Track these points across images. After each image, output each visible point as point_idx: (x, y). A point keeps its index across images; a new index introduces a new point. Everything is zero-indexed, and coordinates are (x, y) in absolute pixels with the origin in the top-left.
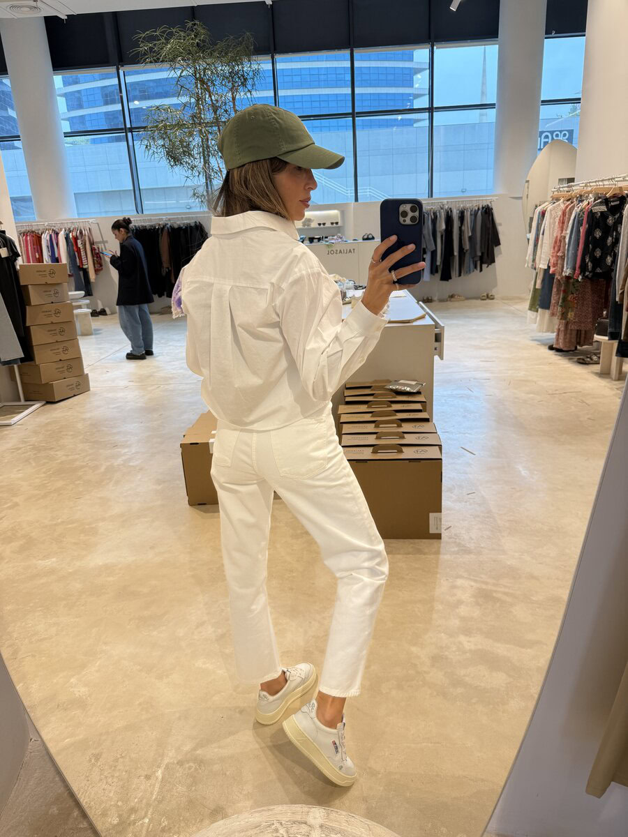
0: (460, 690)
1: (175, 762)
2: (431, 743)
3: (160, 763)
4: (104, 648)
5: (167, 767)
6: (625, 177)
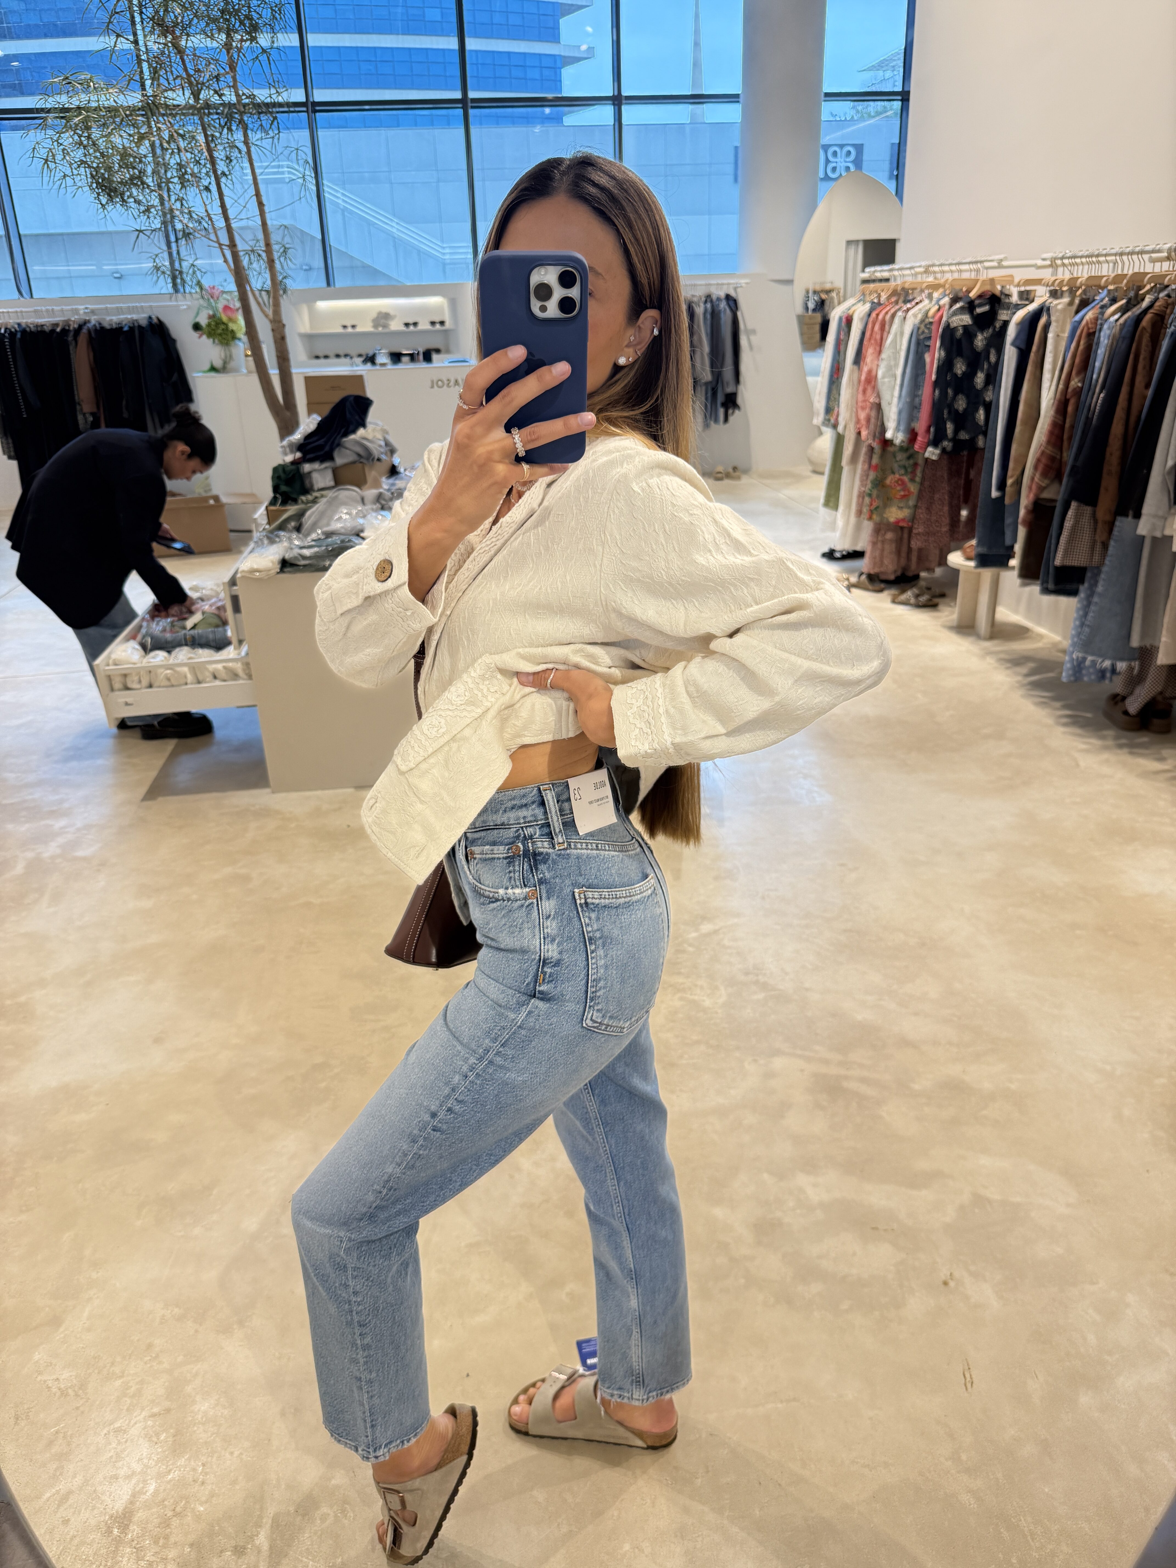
0: (816, 1288)
1: (292, 1509)
2: (782, 1402)
3: (260, 1517)
4: (94, 1275)
5: (276, 1524)
6: (1001, 260)
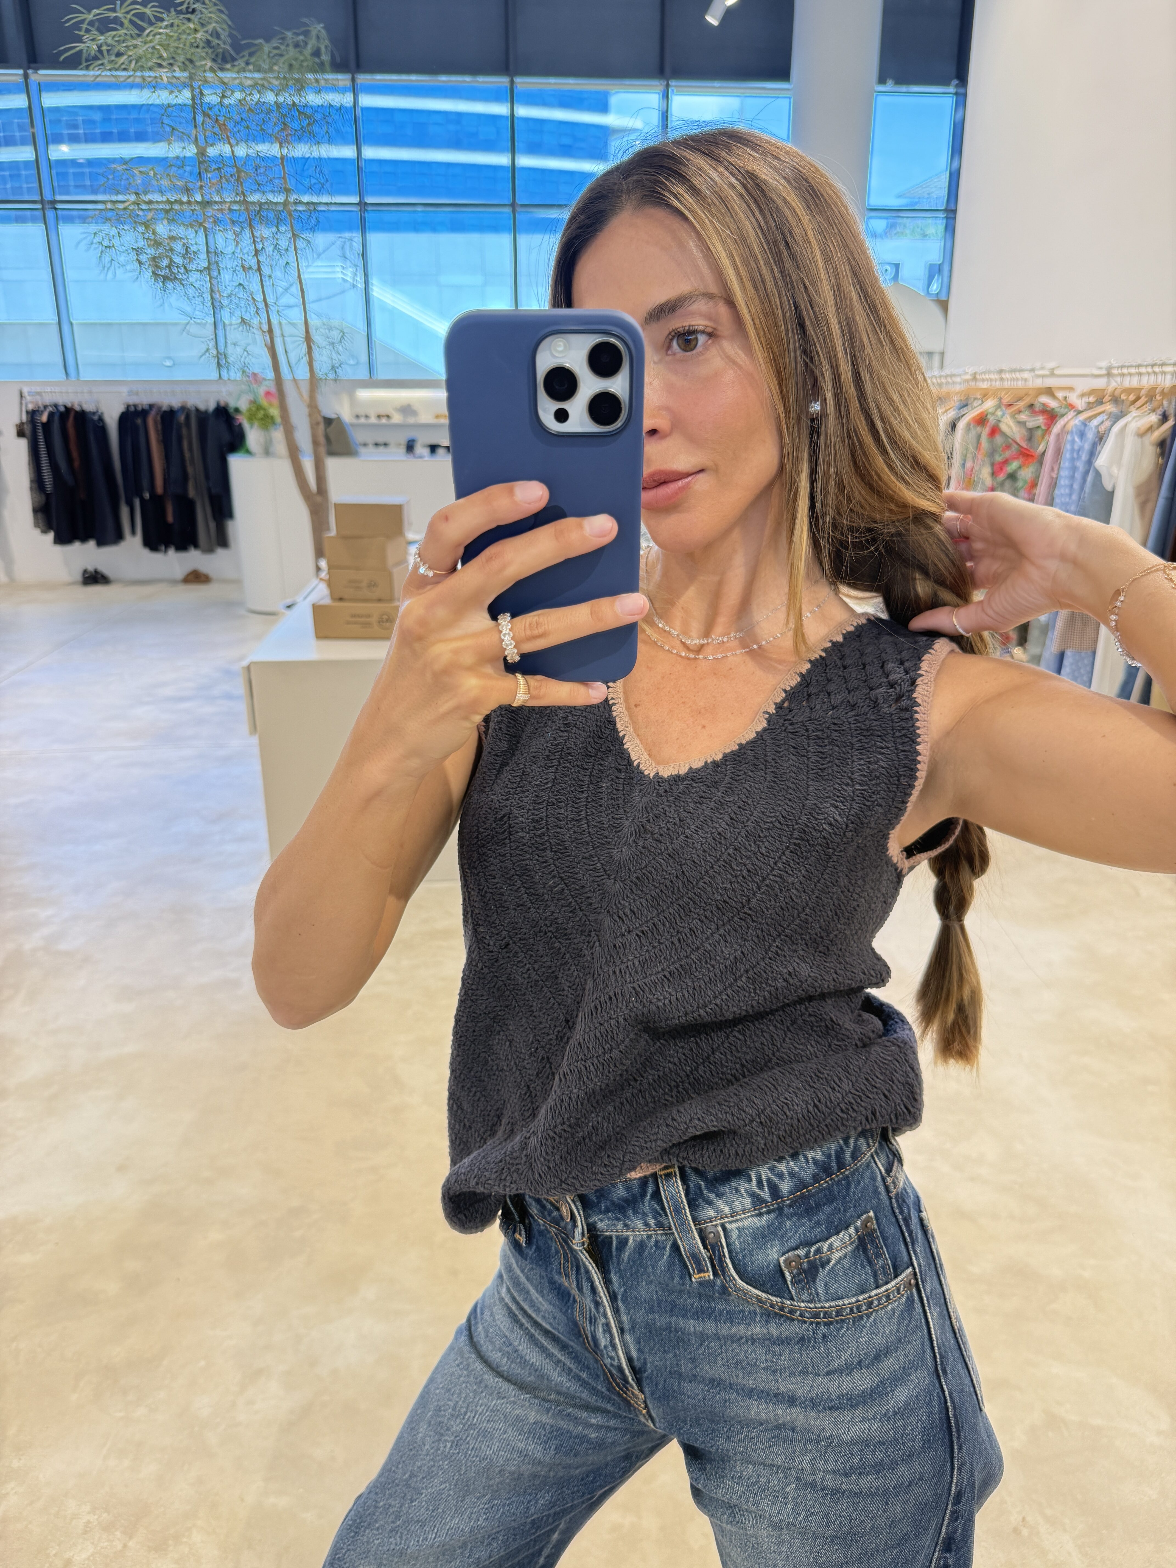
6: (1053, 369)
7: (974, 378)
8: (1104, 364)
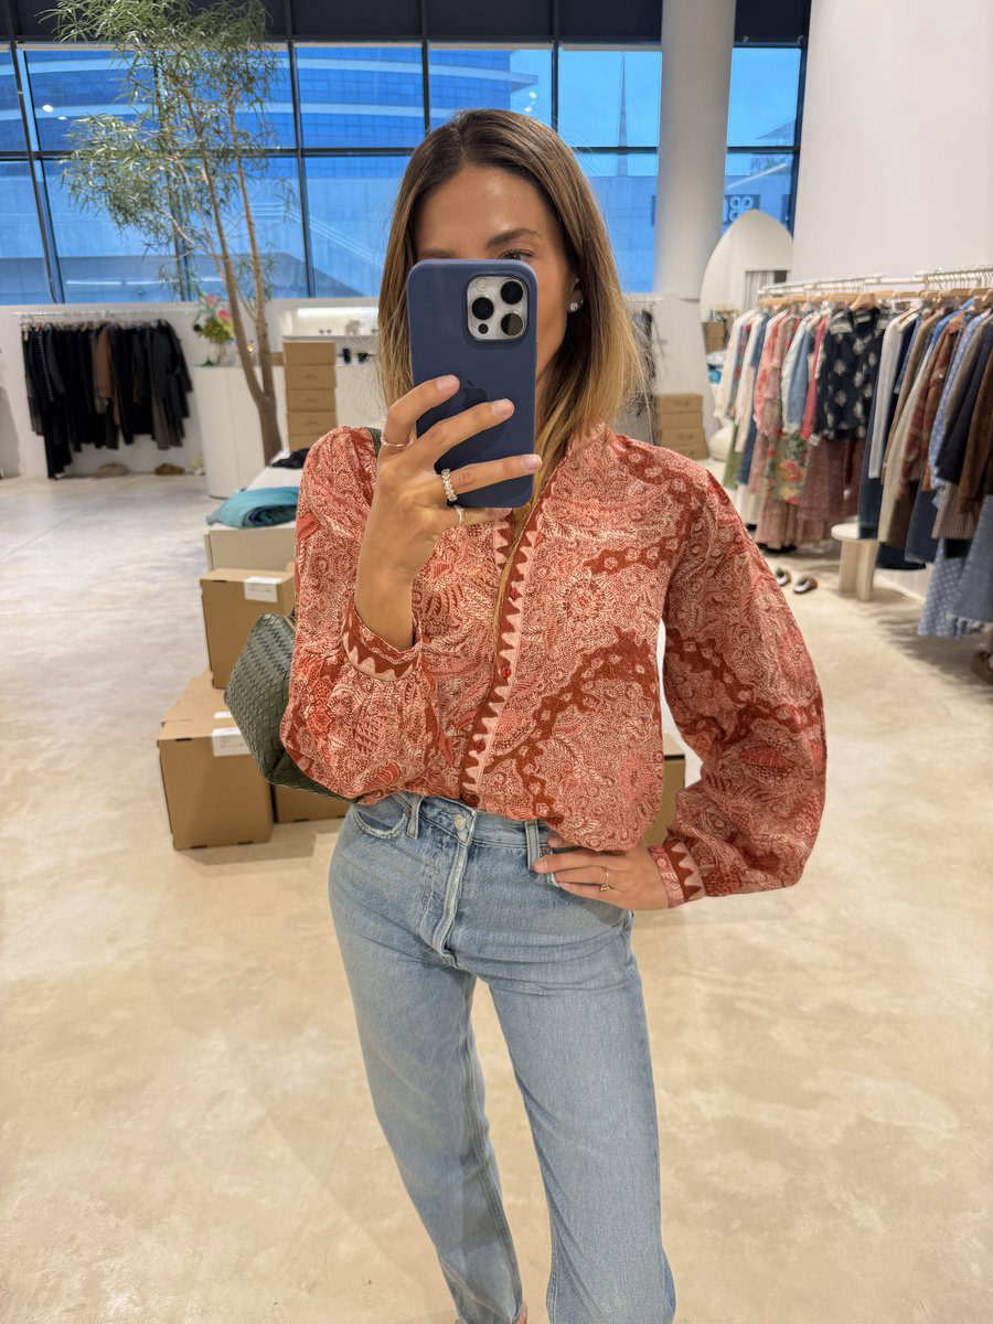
4: (29, 1165)
6: (880, 278)
7: (815, 288)
8: (922, 272)
